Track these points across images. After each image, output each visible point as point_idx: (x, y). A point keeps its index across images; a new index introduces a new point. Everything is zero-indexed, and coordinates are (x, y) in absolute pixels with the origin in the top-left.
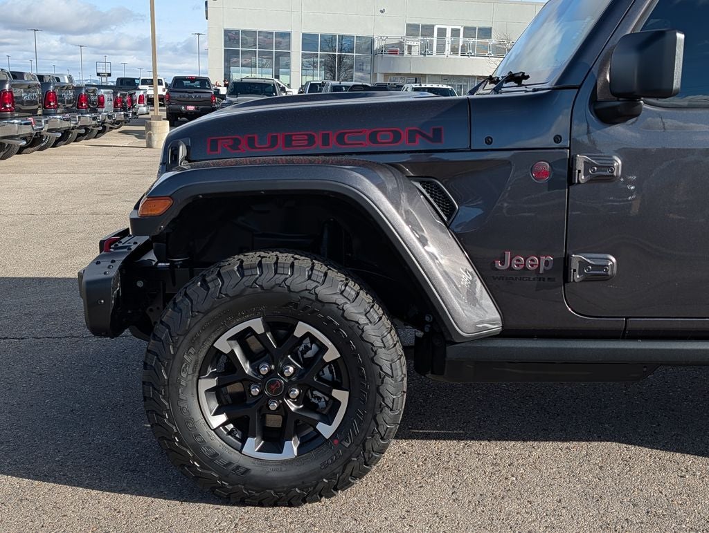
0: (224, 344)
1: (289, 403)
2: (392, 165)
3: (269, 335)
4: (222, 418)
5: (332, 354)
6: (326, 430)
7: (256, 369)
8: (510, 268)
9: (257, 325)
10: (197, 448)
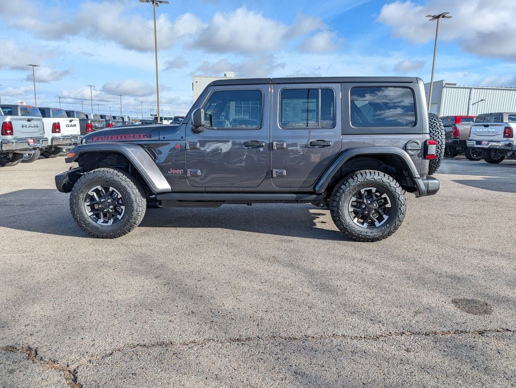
0: (90, 193)
1: (110, 210)
2: (139, 144)
3: (103, 190)
4: (92, 213)
5: (120, 196)
6: (120, 217)
7: (100, 200)
8: (172, 173)
9: (99, 188)
10: (84, 221)
